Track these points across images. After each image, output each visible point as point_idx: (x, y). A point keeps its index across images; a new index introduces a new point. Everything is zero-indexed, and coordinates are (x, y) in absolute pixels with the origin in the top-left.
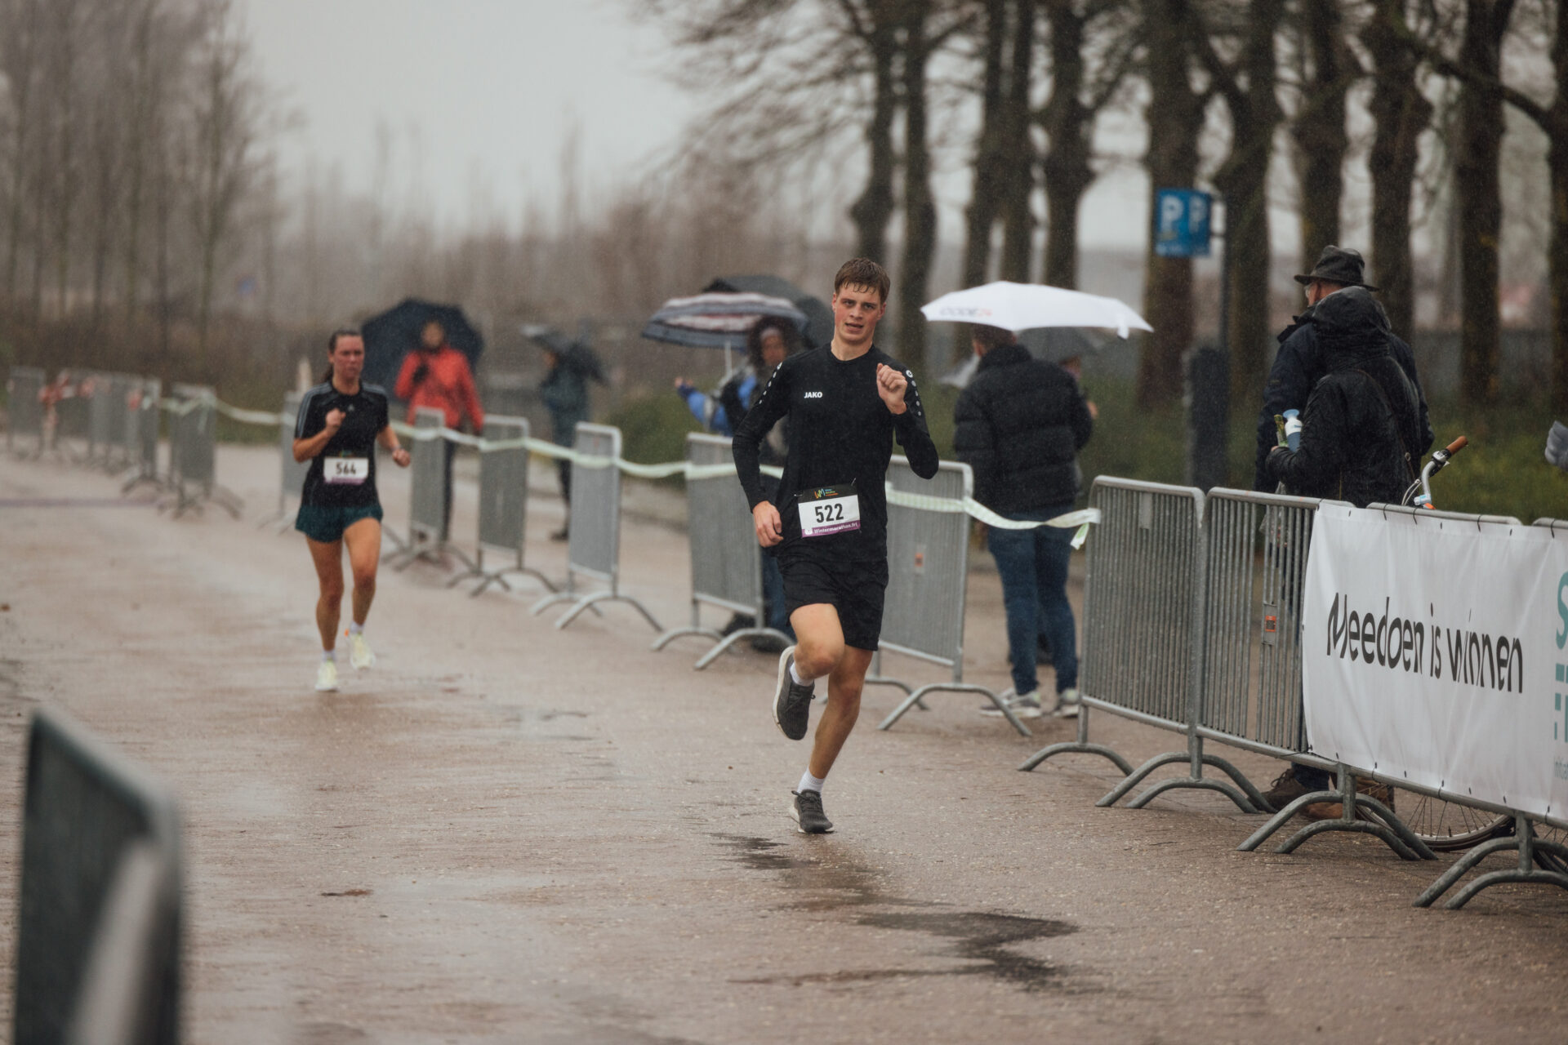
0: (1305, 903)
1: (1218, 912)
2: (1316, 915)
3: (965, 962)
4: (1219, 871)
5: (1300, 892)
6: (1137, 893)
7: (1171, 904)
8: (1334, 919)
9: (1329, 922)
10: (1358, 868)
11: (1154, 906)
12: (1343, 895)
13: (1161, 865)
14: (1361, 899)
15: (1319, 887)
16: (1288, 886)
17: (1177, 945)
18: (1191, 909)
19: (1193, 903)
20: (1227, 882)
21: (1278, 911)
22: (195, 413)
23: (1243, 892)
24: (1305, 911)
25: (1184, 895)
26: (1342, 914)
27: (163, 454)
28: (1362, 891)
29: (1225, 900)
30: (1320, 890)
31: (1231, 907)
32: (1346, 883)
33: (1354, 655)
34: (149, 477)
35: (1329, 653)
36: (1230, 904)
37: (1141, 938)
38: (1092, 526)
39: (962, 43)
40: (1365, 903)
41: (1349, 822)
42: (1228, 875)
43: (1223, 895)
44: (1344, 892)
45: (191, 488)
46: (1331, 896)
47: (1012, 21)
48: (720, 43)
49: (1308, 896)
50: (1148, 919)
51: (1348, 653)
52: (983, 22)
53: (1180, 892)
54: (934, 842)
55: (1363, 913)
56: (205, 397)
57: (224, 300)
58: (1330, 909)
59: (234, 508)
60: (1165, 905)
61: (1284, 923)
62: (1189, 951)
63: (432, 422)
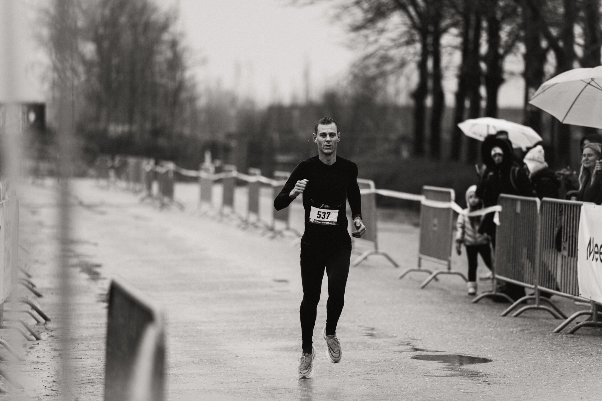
0: (578, 352)
1: (545, 355)
2: (582, 356)
3: (450, 372)
4: (545, 340)
5: (576, 348)
6: (515, 348)
7: (527, 352)
8: (589, 358)
9: (587, 359)
10: (599, 339)
11: (521, 353)
12: (593, 349)
13: (524, 338)
14: (599, 351)
15: (583, 346)
16: (572, 346)
17: (529, 367)
18: (535, 354)
19: (535, 351)
20: (549, 344)
21: (568, 355)
22: (167, 172)
23: (554, 348)
24: (578, 355)
25: (532, 349)
26: (592, 356)
27: (155, 187)
28: (600, 348)
29: (547, 351)
30: (584, 347)
31: (550, 353)
32: (594, 345)
33: (597, 259)
34: (150, 195)
35: (587, 259)
36: (549, 352)
37: (515, 364)
38: (499, 212)
39: (454, 31)
40: (601, 352)
41: (595, 322)
42: (549, 341)
43: (547, 349)
44: (593, 348)
45: (166, 200)
46: (588, 350)
47: (473, 22)
48: (364, 32)
49: (579, 349)
50: (519, 357)
51: (595, 259)
52: (462, 23)
53: (530, 348)
54: (440, 329)
55: (600, 356)
56: (170, 166)
57: (177, 129)
58: (588, 354)
59: (182, 207)
60: (525, 352)
61: (569, 359)
62: (533, 369)
63: (254, 175)
